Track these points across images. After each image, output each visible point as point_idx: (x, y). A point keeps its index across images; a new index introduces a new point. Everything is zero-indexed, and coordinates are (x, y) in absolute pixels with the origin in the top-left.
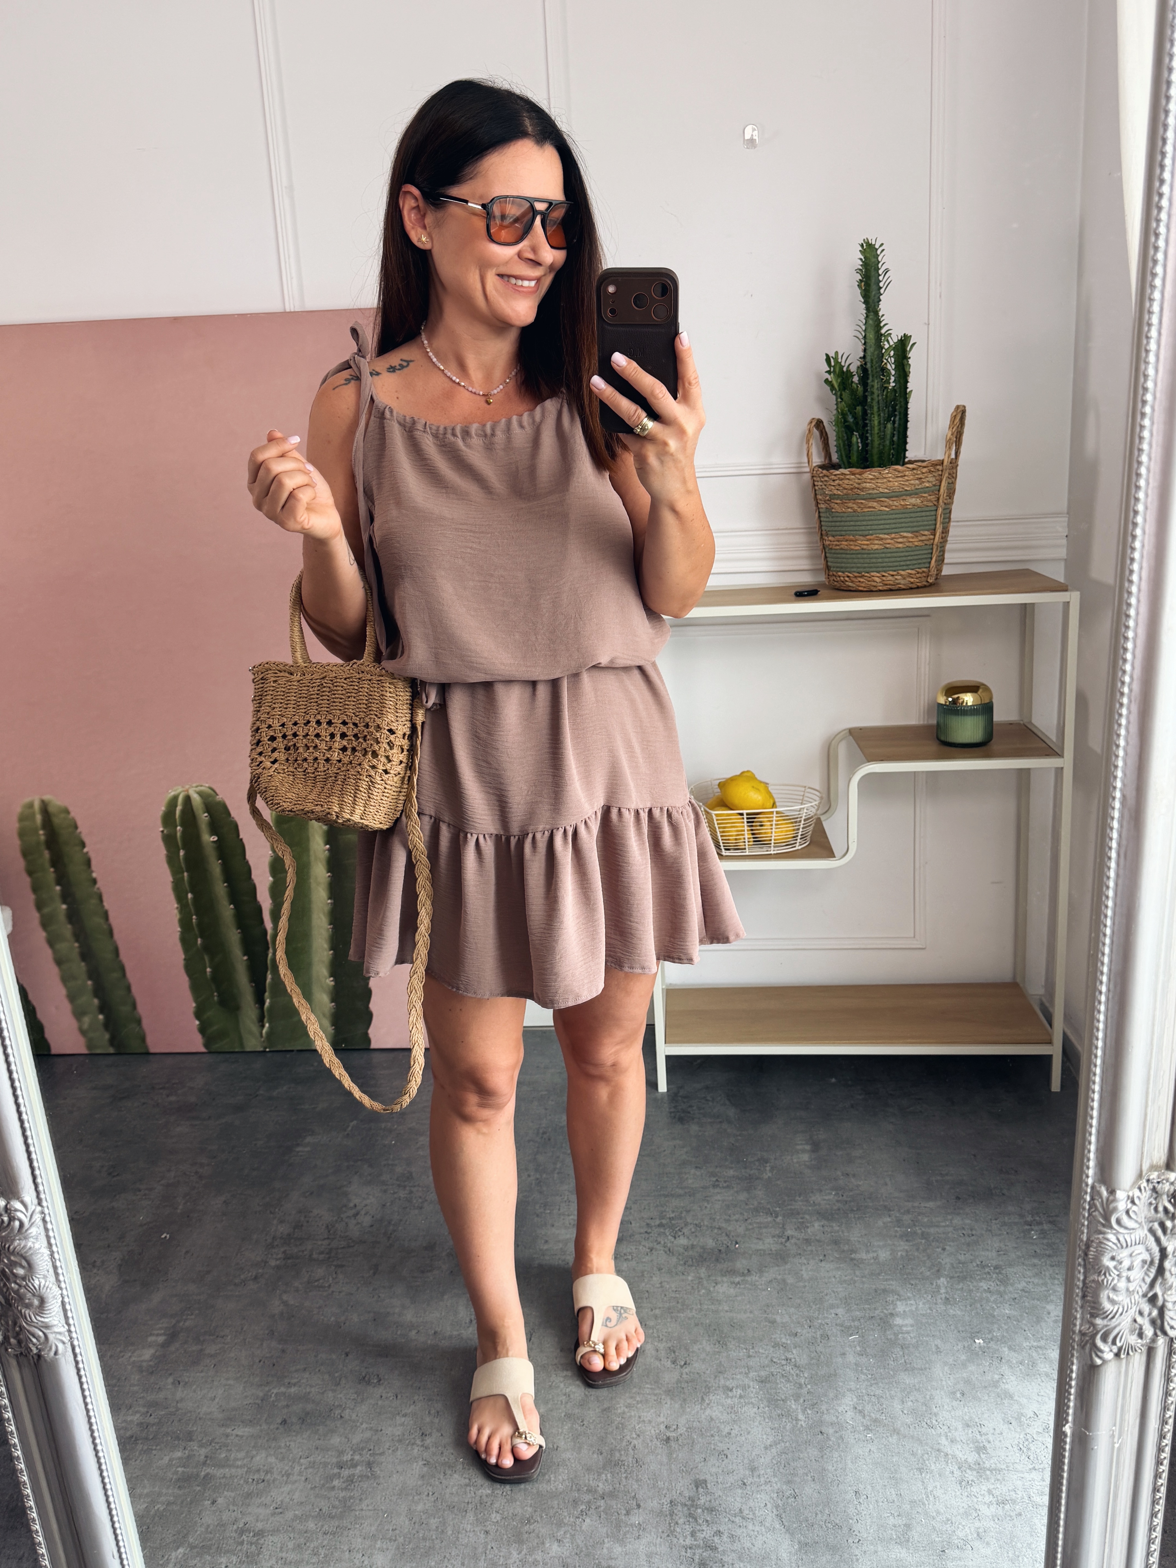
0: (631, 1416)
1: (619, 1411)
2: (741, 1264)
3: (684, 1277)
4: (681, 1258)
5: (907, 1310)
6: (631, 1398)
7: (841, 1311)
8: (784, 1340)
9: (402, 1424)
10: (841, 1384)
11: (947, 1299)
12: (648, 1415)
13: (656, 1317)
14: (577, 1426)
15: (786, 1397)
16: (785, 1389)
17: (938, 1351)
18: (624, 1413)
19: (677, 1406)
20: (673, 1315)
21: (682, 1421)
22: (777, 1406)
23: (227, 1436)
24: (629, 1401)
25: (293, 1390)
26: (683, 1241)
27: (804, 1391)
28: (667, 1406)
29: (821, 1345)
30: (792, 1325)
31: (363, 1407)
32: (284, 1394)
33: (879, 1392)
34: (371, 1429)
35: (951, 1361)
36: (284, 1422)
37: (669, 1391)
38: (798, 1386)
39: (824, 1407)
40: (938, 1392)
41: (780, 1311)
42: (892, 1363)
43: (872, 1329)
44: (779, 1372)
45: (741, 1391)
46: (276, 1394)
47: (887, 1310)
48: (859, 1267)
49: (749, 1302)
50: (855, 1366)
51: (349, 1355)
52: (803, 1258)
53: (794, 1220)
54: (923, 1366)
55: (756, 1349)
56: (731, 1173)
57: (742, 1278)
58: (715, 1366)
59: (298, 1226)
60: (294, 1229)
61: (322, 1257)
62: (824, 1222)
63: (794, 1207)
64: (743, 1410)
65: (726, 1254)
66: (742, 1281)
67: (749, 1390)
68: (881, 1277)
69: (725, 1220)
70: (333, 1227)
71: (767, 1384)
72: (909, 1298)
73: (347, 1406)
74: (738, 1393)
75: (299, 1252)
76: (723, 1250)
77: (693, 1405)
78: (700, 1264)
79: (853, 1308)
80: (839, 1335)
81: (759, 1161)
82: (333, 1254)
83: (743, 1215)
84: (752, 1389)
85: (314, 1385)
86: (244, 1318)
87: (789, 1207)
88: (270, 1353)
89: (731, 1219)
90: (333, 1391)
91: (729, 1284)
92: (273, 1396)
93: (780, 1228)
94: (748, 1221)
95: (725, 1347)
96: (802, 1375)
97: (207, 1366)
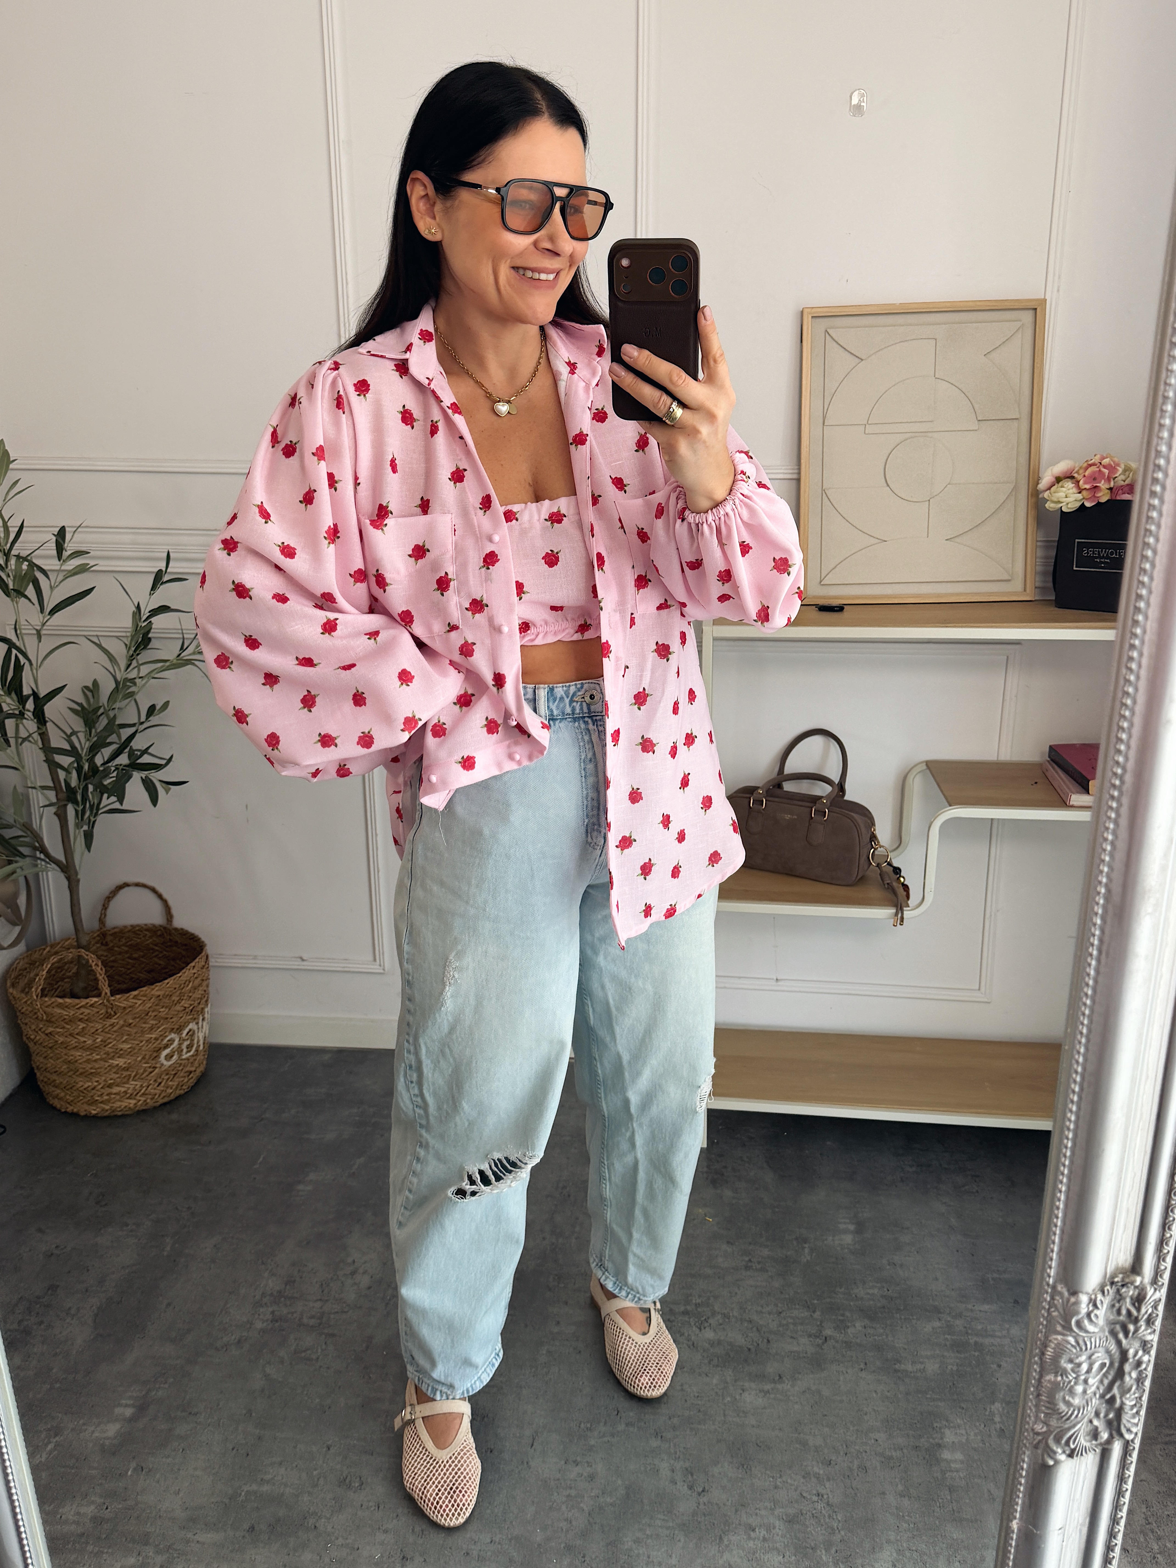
0: (638, 1555)
1: (626, 1547)
2: (771, 1368)
4: (705, 1354)
5: (956, 1441)
6: (641, 1530)
7: (882, 1436)
8: (816, 1469)
9: (382, 1543)
10: (878, 1533)
11: (1002, 1430)
12: (657, 1554)
13: (674, 1428)
15: (816, 1544)
16: (815, 1533)
17: (991, 1499)
18: (631, 1550)
19: (691, 1545)
20: (694, 1427)
22: (805, 1556)
23: (188, 1542)
24: (639, 1535)
25: (265, 1488)
26: (709, 1334)
27: (837, 1537)
28: (681, 1544)
29: (858, 1478)
30: (826, 1451)
31: (340, 1516)
32: (256, 1492)
33: (922, 1546)
34: (347, 1546)
36: (252, 1529)
37: (684, 1524)
38: (830, 1530)
39: (859, 1561)
41: (813, 1431)
42: (939, 1509)
43: (916, 1463)
44: (809, 1511)
45: (765, 1533)
46: (248, 1493)
47: (934, 1439)
48: (903, 1380)
49: (779, 1417)
50: (895, 1511)
51: (331, 1449)
52: (841, 1365)
53: (834, 1317)
54: (973, 1518)
55: (784, 1479)
56: (766, 1252)
57: (773, 1385)
58: (737, 1496)
59: (290, 1282)
60: (286, 1285)
61: (312, 1322)
62: (867, 1322)
63: (833, 1301)
64: (766, 1558)
65: (757, 1354)
66: (772, 1389)
67: (774, 1531)
68: (928, 1396)
69: (757, 1311)
70: (328, 1286)
71: (794, 1526)
72: (959, 1426)
73: (323, 1514)
74: (762, 1535)
75: (288, 1313)
76: (753, 1350)
77: (710, 1546)
78: (727, 1364)
79: (895, 1434)
80: (879, 1468)
81: (796, 1239)
82: (324, 1319)
83: (777, 1306)
84: (778, 1531)
85: (289, 1484)
86: (221, 1392)
87: (828, 1300)
88: (245, 1439)
89: (764, 1310)
90: (310, 1493)
91: (758, 1391)
92: (243, 1494)
93: (818, 1326)
94: (782, 1315)
95: (748, 1473)
96: (835, 1517)
97: (175, 1450)
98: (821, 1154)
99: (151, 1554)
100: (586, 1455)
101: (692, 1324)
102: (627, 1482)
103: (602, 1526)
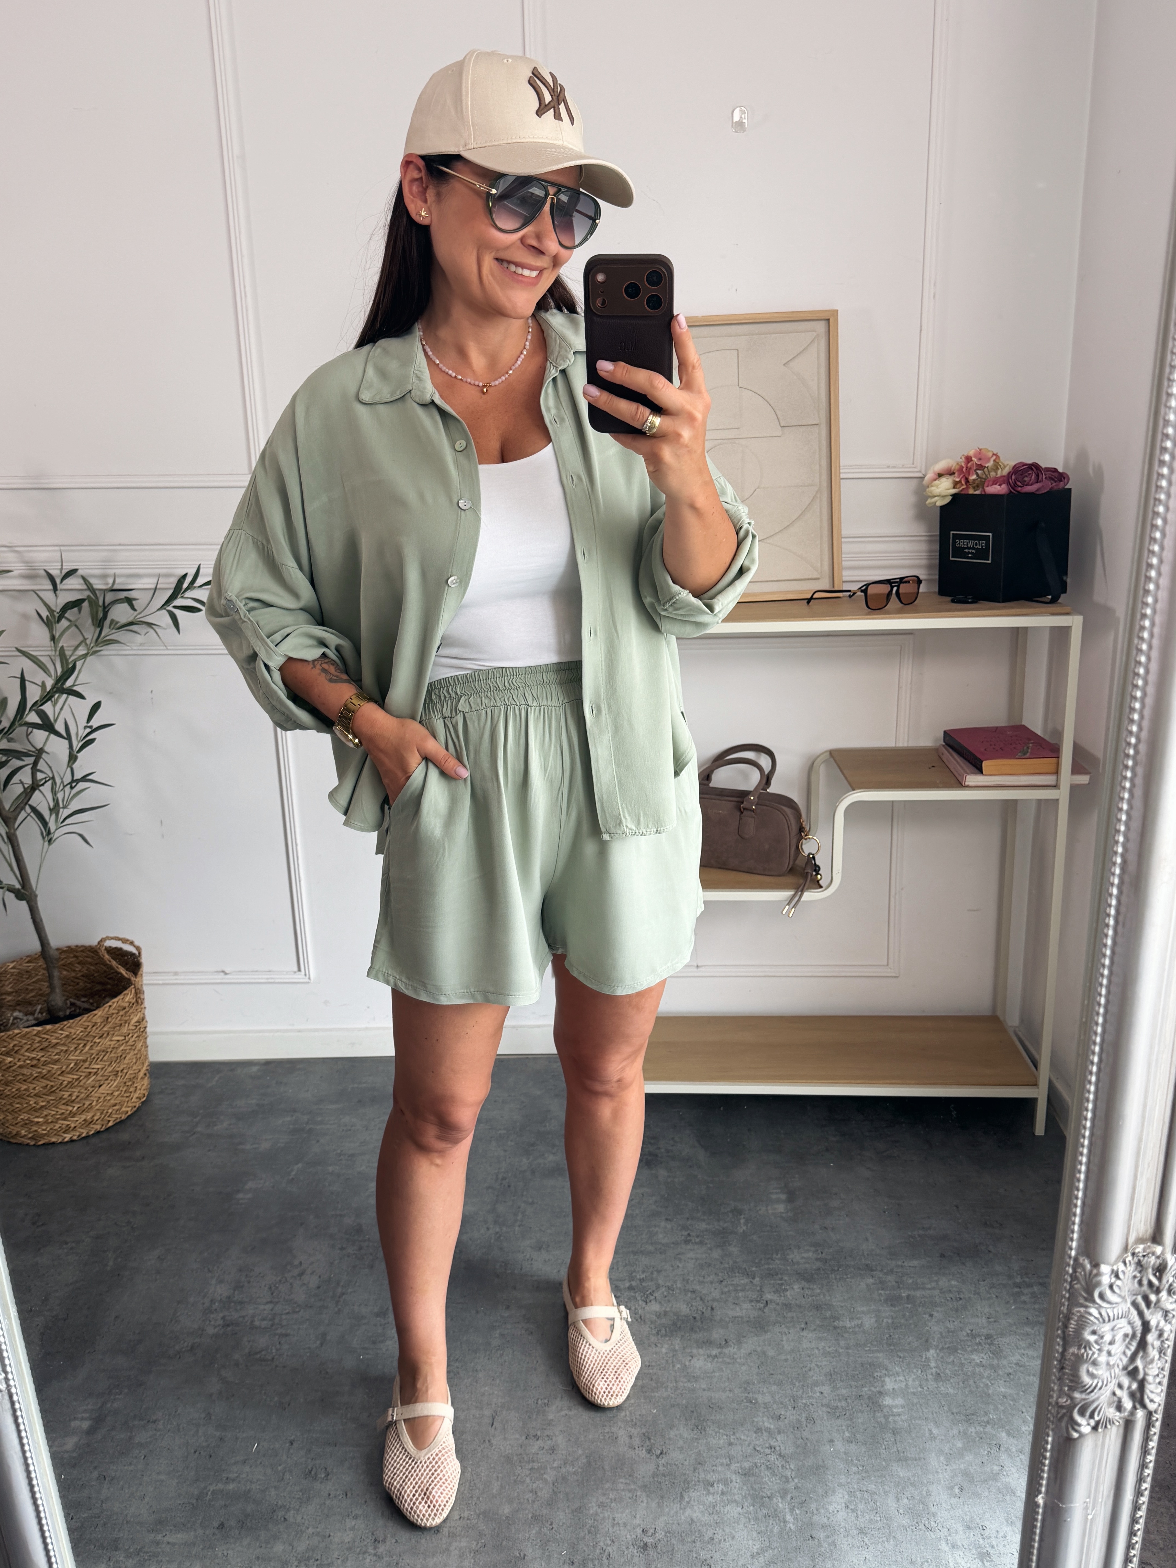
0: (604, 1518)
1: (591, 1512)
2: (717, 1334)
3: (658, 1349)
4: (652, 1326)
5: (896, 1387)
6: (604, 1495)
7: (826, 1389)
8: (766, 1424)
9: (353, 1529)
10: (830, 1478)
11: (939, 1374)
12: (622, 1516)
14: (545, 1530)
15: (772, 1494)
16: (771, 1483)
17: (933, 1438)
18: (596, 1514)
19: (654, 1505)
20: (647, 1394)
21: (661, 1523)
22: (762, 1505)
23: (158, 1543)
24: (602, 1499)
25: (231, 1486)
26: (655, 1307)
27: (791, 1485)
28: (644, 1504)
29: (807, 1429)
30: (775, 1406)
31: (309, 1507)
32: (222, 1491)
33: (872, 1487)
34: (318, 1534)
35: (946, 1449)
36: (222, 1526)
37: (645, 1486)
38: (784, 1479)
39: (813, 1506)
40: (934, 1486)
41: (761, 1390)
42: (884, 1451)
43: (861, 1410)
44: (763, 1463)
45: (723, 1487)
46: (213, 1492)
47: (875, 1388)
48: (843, 1336)
49: (728, 1379)
50: (844, 1456)
51: (294, 1444)
52: (783, 1326)
53: (772, 1282)
54: (917, 1456)
55: (738, 1435)
56: (704, 1226)
57: (719, 1350)
58: (693, 1455)
59: (238, 1287)
60: (234, 1290)
61: (264, 1324)
62: (804, 1284)
63: (771, 1267)
64: (726, 1510)
65: (702, 1322)
66: (720, 1353)
67: (731, 1485)
68: (867, 1349)
69: (699, 1281)
70: (277, 1288)
71: (750, 1478)
72: (898, 1374)
73: (292, 1506)
74: (720, 1489)
75: (240, 1317)
76: (698, 1317)
77: (672, 1504)
78: (674, 1333)
79: (838, 1385)
80: (825, 1418)
81: (732, 1211)
82: (276, 1321)
83: (718, 1275)
84: (735, 1484)
85: (255, 1480)
86: (178, 1398)
87: (766, 1266)
88: (207, 1441)
89: (705, 1280)
90: (276, 1487)
91: (706, 1357)
92: (209, 1493)
93: (758, 1291)
94: (723, 1283)
95: (703, 1433)
96: (788, 1467)
97: (136, 1457)
98: (749, 1130)
99: (121, 1558)
100: (545, 1429)
101: (639, 1298)
102: (587, 1451)
103: (567, 1494)
